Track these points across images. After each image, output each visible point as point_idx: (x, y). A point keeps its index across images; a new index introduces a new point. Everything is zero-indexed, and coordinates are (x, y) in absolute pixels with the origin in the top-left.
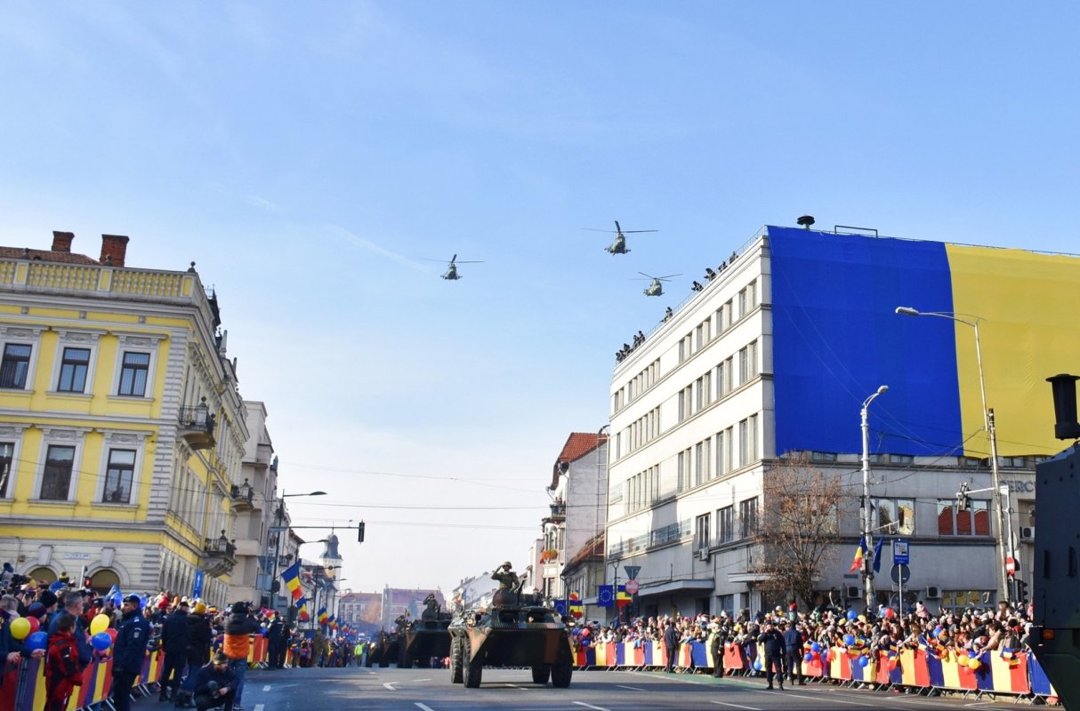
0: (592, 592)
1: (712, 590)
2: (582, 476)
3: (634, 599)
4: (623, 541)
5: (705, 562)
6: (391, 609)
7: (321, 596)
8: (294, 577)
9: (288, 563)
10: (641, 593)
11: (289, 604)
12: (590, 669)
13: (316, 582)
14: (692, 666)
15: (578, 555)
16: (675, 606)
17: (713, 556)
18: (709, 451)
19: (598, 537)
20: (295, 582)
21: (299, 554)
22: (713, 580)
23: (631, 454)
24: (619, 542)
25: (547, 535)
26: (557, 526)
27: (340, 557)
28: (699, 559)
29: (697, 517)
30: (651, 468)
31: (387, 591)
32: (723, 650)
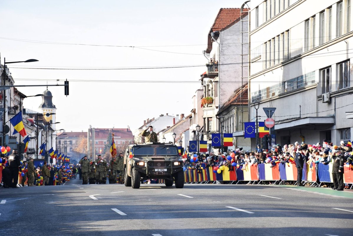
0: (240, 127)
1: (333, 125)
2: (230, 41)
3: (271, 131)
4: (261, 89)
5: (327, 104)
6: (95, 143)
7: (42, 135)
8: (20, 121)
9: (15, 112)
10: (277, 127)
11: (18, 140)
12: (240, 183)
13: (37, 125)
14: (318, 181)
15: (229, 101)
16: (304, 137)
17: (333, 99)
18: (330, 17)
19: (243, 86)
20: (21, 126)
21: (23, 105)
22: (334, 117)
23: (267, 22)
24: (258, 90)
25: (205, 86)
26: (213, 80)
27: (54, 107)
28: (322, 101)
29: (320, 70)
30: (283, 33)
31: (91, 130)
32: (342, 169)
